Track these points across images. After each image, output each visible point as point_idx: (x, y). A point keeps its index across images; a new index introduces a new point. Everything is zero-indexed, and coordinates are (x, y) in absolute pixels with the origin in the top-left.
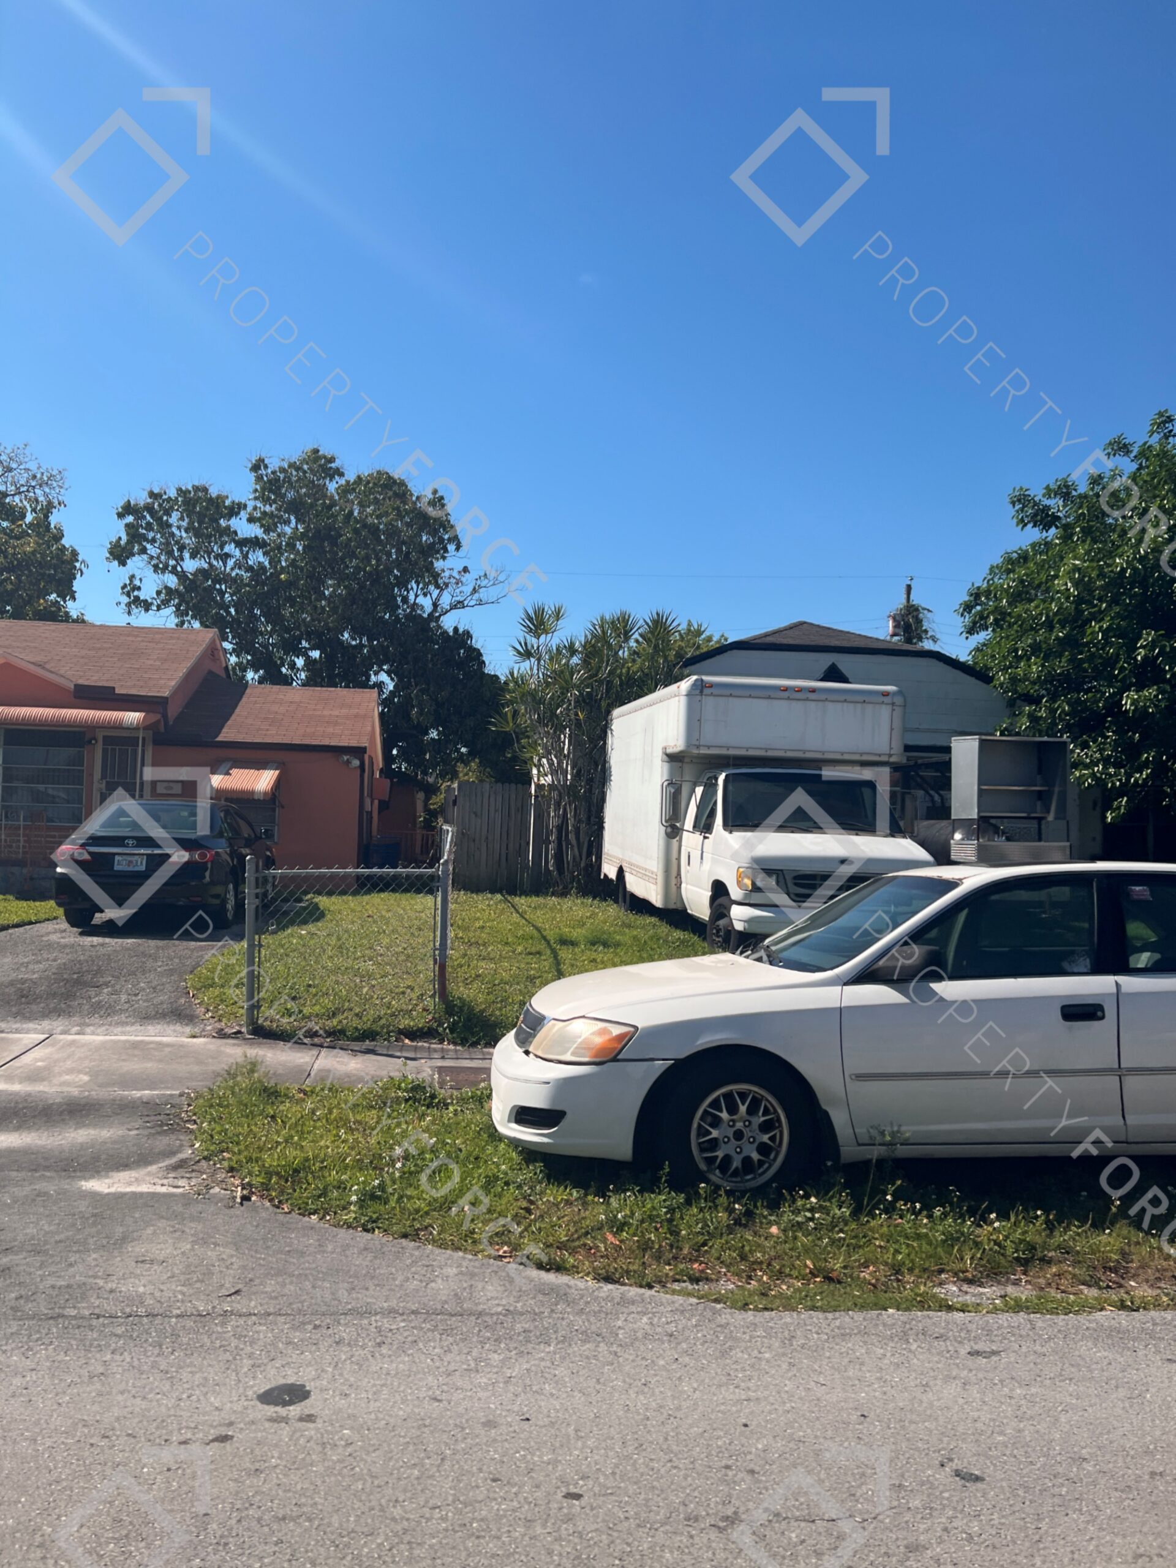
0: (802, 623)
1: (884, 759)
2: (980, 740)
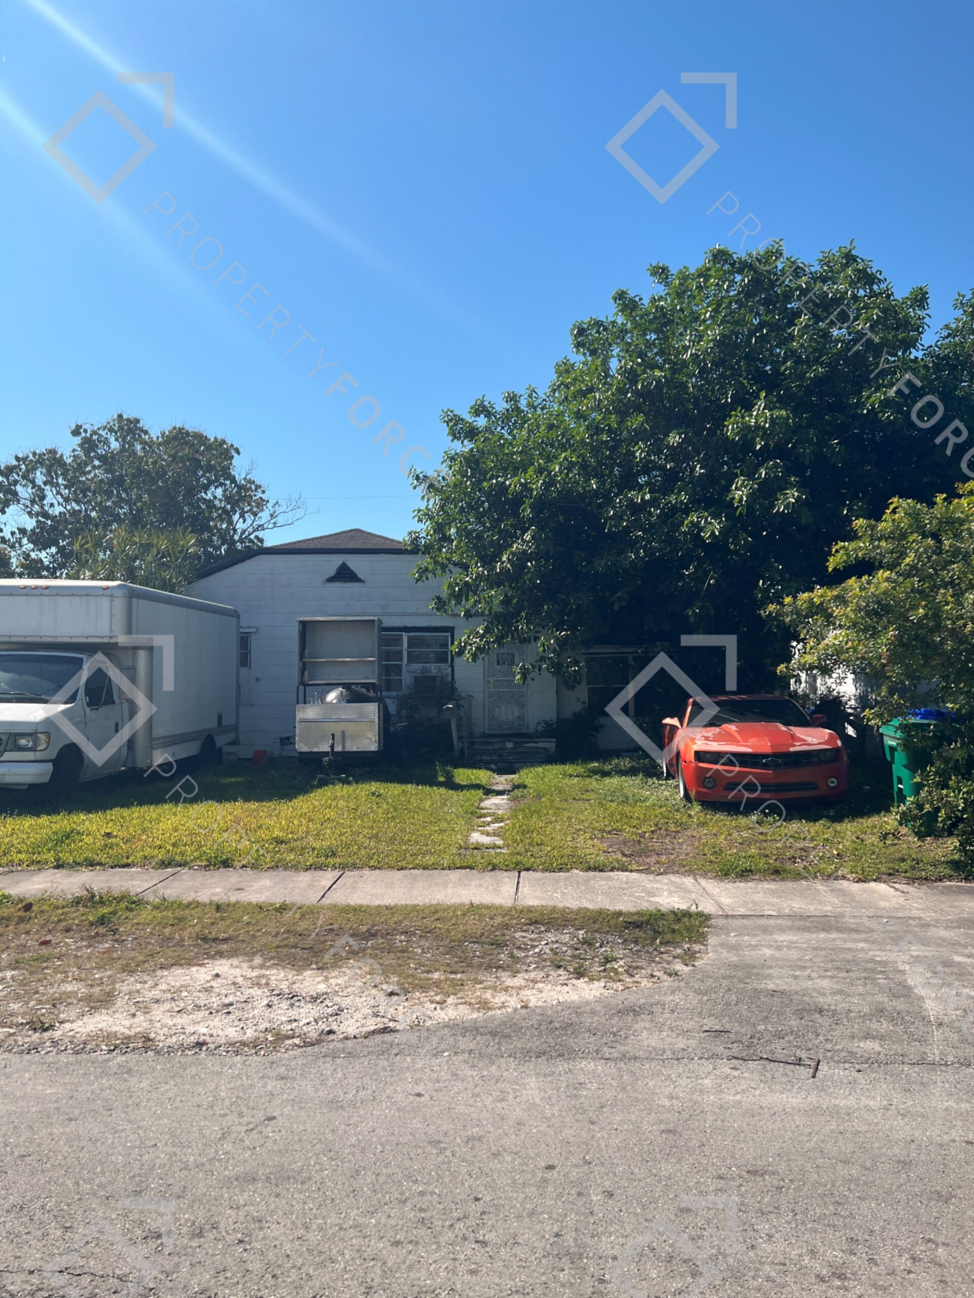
1: (105, 640)
2: (301, 622)
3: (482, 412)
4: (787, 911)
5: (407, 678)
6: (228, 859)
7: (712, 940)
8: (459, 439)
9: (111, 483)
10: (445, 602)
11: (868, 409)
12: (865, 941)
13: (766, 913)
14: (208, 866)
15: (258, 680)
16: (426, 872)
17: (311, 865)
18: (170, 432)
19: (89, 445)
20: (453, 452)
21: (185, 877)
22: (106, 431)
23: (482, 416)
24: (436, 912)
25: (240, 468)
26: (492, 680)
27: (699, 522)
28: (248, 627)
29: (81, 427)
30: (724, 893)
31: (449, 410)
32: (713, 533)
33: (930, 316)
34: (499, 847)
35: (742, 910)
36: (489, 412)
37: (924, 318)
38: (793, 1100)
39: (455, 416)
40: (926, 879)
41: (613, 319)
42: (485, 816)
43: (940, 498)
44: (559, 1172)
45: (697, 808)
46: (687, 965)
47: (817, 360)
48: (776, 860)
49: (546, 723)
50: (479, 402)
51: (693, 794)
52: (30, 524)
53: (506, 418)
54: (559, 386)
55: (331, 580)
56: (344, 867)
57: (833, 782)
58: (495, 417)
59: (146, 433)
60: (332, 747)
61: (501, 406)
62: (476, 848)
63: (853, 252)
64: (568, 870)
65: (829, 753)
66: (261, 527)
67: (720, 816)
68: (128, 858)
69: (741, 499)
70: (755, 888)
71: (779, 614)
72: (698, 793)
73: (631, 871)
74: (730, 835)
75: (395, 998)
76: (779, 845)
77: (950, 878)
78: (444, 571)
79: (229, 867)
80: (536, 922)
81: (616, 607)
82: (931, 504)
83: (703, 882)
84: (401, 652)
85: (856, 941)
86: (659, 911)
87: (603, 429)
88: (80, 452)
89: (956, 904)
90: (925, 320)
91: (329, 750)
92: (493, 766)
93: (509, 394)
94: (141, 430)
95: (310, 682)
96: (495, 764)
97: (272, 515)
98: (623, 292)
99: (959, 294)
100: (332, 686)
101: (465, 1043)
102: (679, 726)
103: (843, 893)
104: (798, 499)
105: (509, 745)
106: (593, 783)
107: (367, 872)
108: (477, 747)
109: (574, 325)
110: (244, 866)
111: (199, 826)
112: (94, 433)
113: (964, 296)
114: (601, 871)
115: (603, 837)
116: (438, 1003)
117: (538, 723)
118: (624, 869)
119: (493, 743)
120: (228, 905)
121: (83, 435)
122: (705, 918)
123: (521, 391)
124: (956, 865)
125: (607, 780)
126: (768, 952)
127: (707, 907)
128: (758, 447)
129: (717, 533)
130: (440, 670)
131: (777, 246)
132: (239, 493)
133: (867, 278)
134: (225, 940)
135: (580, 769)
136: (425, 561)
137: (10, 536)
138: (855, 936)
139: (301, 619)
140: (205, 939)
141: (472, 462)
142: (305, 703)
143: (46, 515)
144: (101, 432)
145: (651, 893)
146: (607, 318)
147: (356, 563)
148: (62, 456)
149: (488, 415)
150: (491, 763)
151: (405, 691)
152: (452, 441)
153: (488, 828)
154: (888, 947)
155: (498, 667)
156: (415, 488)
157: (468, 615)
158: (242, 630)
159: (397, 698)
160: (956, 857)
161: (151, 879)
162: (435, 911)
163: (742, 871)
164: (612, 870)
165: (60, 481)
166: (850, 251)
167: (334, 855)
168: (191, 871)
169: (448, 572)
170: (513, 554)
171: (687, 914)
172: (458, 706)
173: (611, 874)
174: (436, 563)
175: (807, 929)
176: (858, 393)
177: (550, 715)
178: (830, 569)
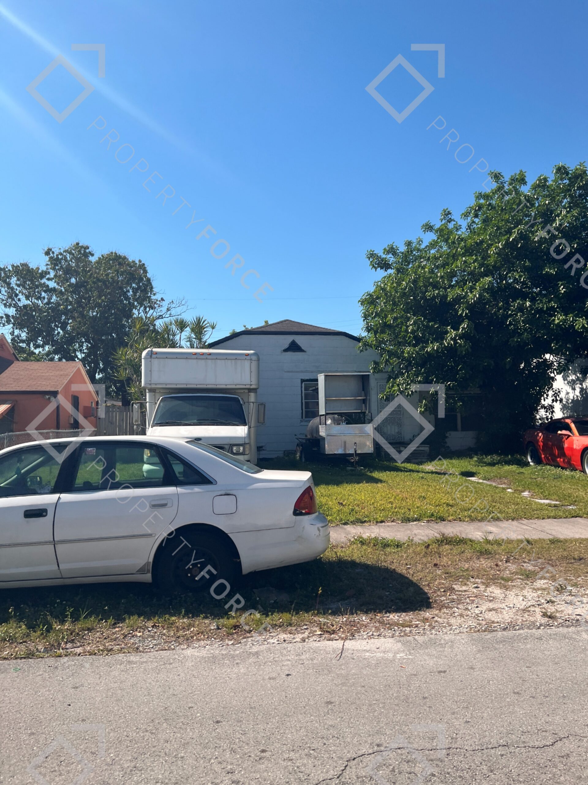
0: (288, 320)
1: (247, 387)
2: (323, 375)
18: (108, 255)
19: (56, 261)
22: (67, 253)
36: (395, 252)
50: (390, 246)
55: (286, 350)
60: (355, 450)
91: (352, 452)
94: (90, 253)
102: (571, 434)
112: (59, 254)
144: (64, 253)
147: (301, 341)
153: (527, 495)
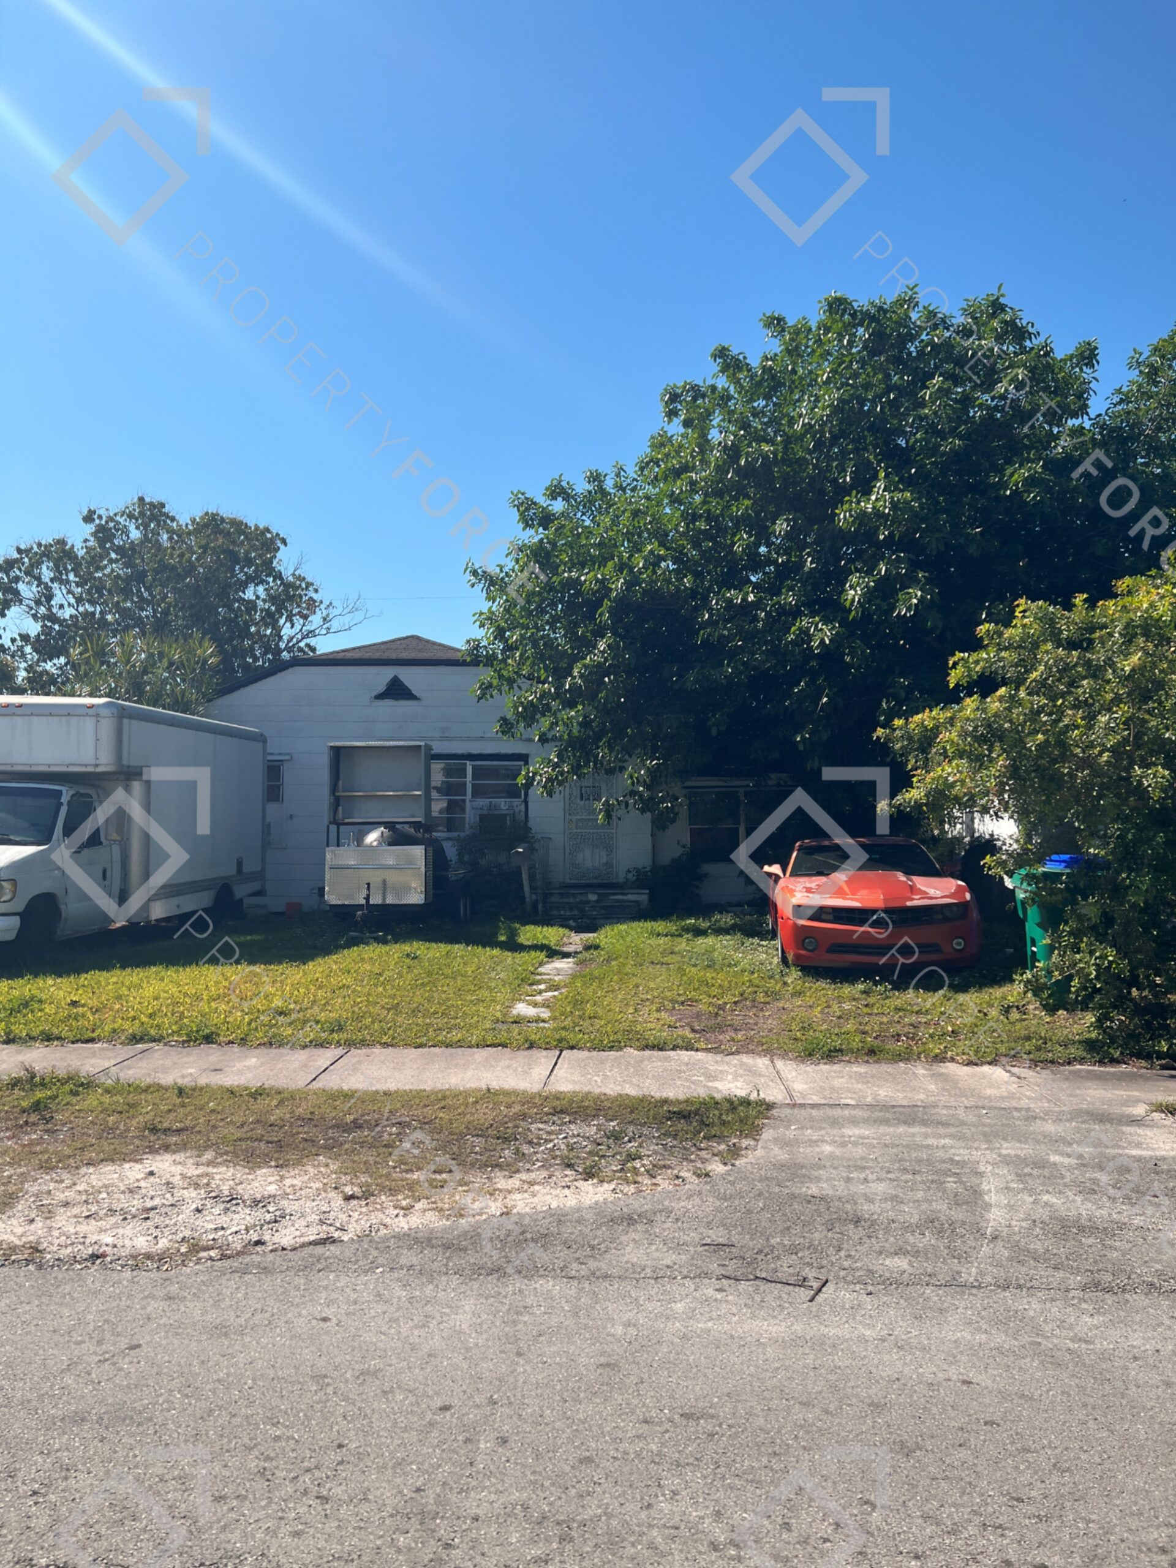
1: (90, 769)
2: (332, 747)
3: (559, 494)
4: (869, 1100)
5: (471, 813)
6: (212, 1033)
7: (767, 1135)
8: (532, 526)
9: (128, 579)
10: (512, 725)
11: (1011, 489)
12: (951, 1136)
13: (843, 1101)
14: (188, 1041)
15: (291, 817)
16: (450, 1050)
17: (311, 1042)
18: (202, 518)
19: (104, 534)
20: (520, 542)
21: (157, 1055)
22: (125, 517)
23: (560, 499)
24: (444, 1098)
25: (286, 561)
26: (574, 818)
27: (808, 629)
28: (280, 754)
29: (95, 512)
30: (800, 1077)
31: (519, 492)
32: (822, 640)
33: (1097, 380)
34: (544, 1021)
35: (814, 1097)
36: (568, 495)
37: (1090, 383)
38: (777, 1328)
39: (527, 498)
40: (1052, 1062)
41: (712, 382)
42: (538, 982)
43: (1079, 599)
44: (452, 1416)
45: (794, 975)
46: (725, 1164)
47: (953, 432)
48: (876, 1038)
49: (637, 870)
50: (555, 483)
51: (790, 957)
52: (34, 628)
53: (588, 501)
54: (648, 464)
55: (380, 697)
56: (350, 1044)
57: (959, 944)
58: (576, 500)
59: (173, 519)
60: (367, 898)
61: (582, 487)
62: (515, 1022)
63: (1002, 300)
64: (620, 1049)
65: (955, 909)
66: (311, 633)
67: (822, 984)
68: (93, 1031)
69: (853, 600)
70: (840, 1072)
71: (888, 739)
72: (797, 957)
73: (697, 1050)
74: (829, 1007)
75: (354, 1202)
76: (885, 1019)
77: (1082, 1060)
78: (511, 688)
79: (212, 1043)
80: (562, 1112)
81: (714, 732)
82: (1068, 606)
83: (780, 1064)
84: (465, 784)
85: (940, 1136)
86: (713, 1098)
87: (701, 516)
88: (92, 543)
89: (1078, 1092)
90: (1091, 385)
91: (364, 902)
92: (571, 923)
93: (592, 473)
94: (167, 515)
95: (347, 821)
96: (575, 920)
97: (324, 619)
98: (724, 348)
99: (1135, 350)
100: (374, 825)
101: (408, 1257)
102: (781, 875)
103: (945, 1078)
104: (921, 600)
105: (593, 897)
106: (682, 944)
107: (377, 1050)
108: (553, 899)
109: (665, 390)
110: (231, 1042)
111: (186, 994)
112: (110, 519)
113: (1141, 354)
114: (661, 1049)
115: (674, 1008)
116: (403, 1208)
117: (629, 871)
118: (689, 1047)
119: (574, 895)
120: (194, 1089)
121: (97, 521)
122: (766, 1107)
123: (607, 469)
124: (1091, 1046)
125: (701, 940)
126: (828, 1149)
127: (773, 1094)
128: (882, 537)
129: (828, 642)
130: (511, 806)
131: (910, 293)
132: (286, 591)
133: (1017, 332)
134: (179, 1131)
135: (672, 927)
136: (487, 674)
137: (10, 643)
138: (941, 1130)
139: (332, 744)
140: (154, 1130)
141: (541, 555)
142: (338, 846)
143: (52, 618)
144: (118, 518)
145: (712, 1077)
146: (704, 382)
147: (410, 677)
148: (73, 546)
149: (567, 497)
150: (570, 919)
151: (468, 832)
152: (524, 529)
153: (539, 998)
154: (976, 1145)
155: (582, 803)
156: (473, 585)
157: (544, 739)
158: (269, 758)
159: (458, 839)
160: (1094, 1035)
161: (116, 1057)
162: (441, 1099)
163: (830, 1051)
164: (674, 1049)
165: (71, 576)
166: (998, 299)
167: (341, 1029)
168: (167, 1048)
169: (516, 688)
170: (585, 666)
171: (746, 1102)
172: (532, 849)
173: (672, 1053)
174: (501, 677)
175: (886, 1122)
176: (1001, 471)
177: (644, 861)
178: (952, 686)
